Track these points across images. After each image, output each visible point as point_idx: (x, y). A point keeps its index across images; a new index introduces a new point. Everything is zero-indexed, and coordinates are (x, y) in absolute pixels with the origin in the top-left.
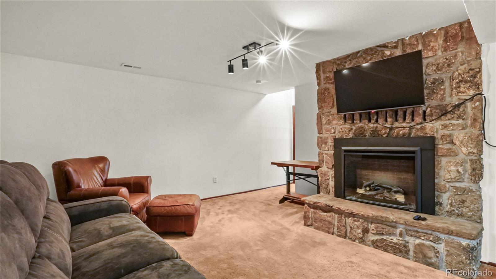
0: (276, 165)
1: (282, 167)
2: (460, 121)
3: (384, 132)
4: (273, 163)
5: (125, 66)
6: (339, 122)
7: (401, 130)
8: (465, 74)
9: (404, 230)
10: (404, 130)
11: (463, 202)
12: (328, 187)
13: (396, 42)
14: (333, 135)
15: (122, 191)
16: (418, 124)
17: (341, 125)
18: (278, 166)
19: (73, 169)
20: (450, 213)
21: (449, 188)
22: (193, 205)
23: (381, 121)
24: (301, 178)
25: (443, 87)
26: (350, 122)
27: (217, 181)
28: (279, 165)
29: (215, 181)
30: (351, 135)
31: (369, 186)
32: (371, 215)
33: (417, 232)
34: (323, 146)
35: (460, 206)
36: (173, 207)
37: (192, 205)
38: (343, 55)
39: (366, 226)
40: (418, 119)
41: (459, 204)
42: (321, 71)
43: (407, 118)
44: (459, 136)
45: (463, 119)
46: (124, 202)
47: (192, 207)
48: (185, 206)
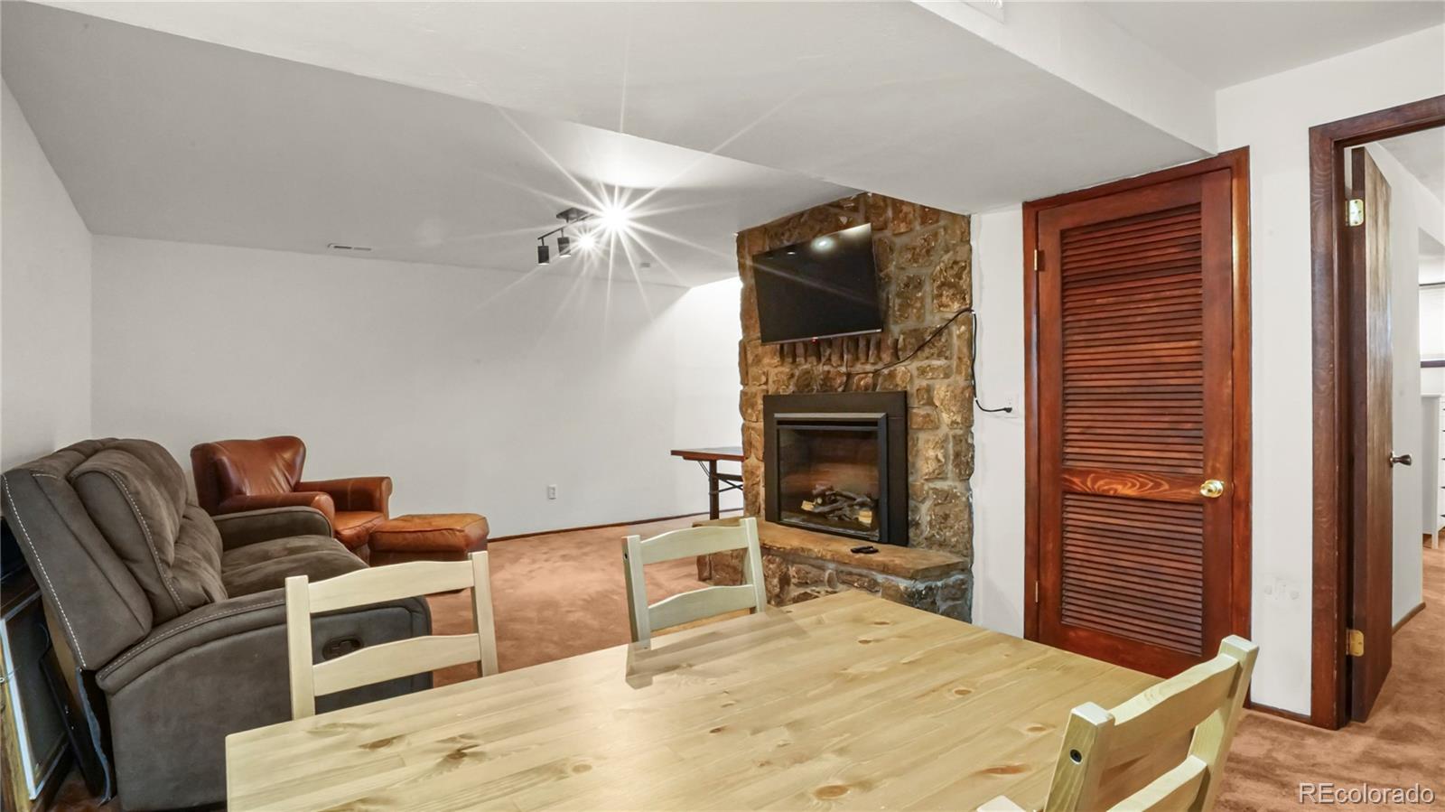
0: (681, 457)
1: (697, 462)
2: (941, 362)
3: (839, 381)
4: (674, 453)
5: (336, 247)
6: (773, 361)
7: (862, 379)
8: (948, 271)
9: (835, 573)
10: (866, 377)
11: (946, 517)
12: (756, 501)
13: (855, 199)
14: (764, 387)
15: (319, 501)
16: (887, 366)
17: (776, 367)
18: (685, 458)
19: (229, 458)
20: (931, 542)
21: (928, 493)
22: (460, 531)
23: (835, 359)
24: (735, 487)
25: (920, 294)
26: (790, 360)
27: (556, 496)
28: (689, 456)
29: (552, 496)
30: (792, 388)
31: (822, 495)
32: (789, 547)
33: (850, 574)
34: (750, 411)
35: (942, 525)
36: (419, 534)
37: (458, 531)
38: (777, 218)
39: (785, 570)
40: (886, 357)
41: (941, 523)
42: (747, 249)
43: (871, 353)
44: (941, 390)
45: (946, 358)
46: (317, 516)
47: (458, 533)
48: (444, 532)
